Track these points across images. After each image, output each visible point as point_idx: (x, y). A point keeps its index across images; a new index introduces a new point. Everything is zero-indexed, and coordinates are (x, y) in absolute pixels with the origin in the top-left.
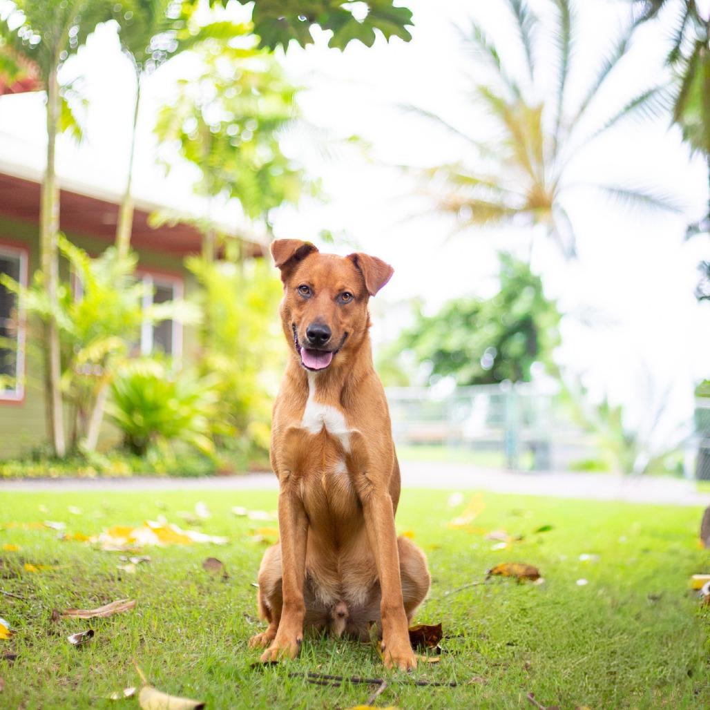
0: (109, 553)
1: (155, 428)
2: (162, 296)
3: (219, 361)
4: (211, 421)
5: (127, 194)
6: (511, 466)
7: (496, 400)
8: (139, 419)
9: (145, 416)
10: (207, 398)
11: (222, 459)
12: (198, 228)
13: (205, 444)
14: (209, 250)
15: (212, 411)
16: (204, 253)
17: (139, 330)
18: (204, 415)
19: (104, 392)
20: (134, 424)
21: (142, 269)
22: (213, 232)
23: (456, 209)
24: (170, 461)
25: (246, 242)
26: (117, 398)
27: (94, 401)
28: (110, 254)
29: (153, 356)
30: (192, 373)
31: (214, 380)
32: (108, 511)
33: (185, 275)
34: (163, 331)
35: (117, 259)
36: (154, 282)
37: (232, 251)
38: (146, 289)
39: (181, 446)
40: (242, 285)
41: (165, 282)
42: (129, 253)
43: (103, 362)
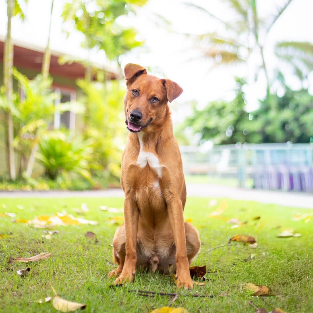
0: (37, 229)
1: (61, 166)
2: (65, 99)
3: (94, 132)
4: (90, 162)
5: (48, 48)
6: (241, 186)
7: (234, 152)
8: (53, 161)
9: (56, 159)
10: (87, 150)
11: (95, 182)
12: (83, 65)
13: (86, 174)
14: (88, 76)
15: (90, 157)
16: (86, 78)
17: (53, 116)
18: (86, 159)
19: (35, 148)
20: (51, 164)
21: (55, 85)
22: (91, 67)
23: (213, 56)
24: (69, 183)
25: (107, 72)
26: (42, 151)
27: (30, 152)
28: (39, 78)
29: (60, 129)
30: (80, 138)
31: (91, 142)
32: (37, 208)
33: (77, 89)
34: (65, 117)
35: (42, 80)
36: (61, 92)
37: (100, 76)
38: (57, 96)
39: (74, 175)
40: (105, 94)
41: (66, 92)
42: (48, 77)
43: (35, 132)
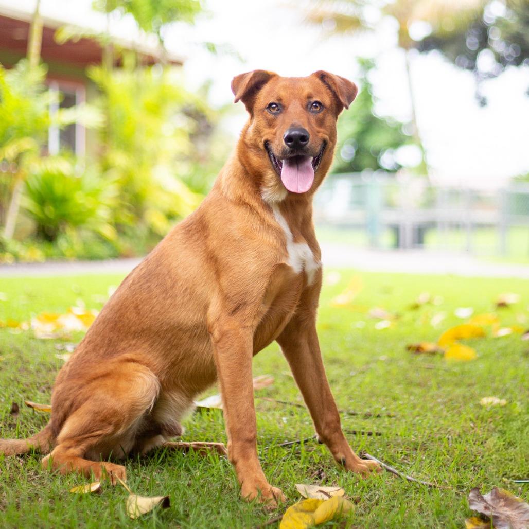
0: (44, 341)
1: (65, 219)
2: (67, 102)
3: (119, 159)
4: (114, 211)
5: (36, 13)
6: (373, 245)
7: (358, 188)
8: (50, 211)
9: (56, 207)
10: (109, 191)
11: (123, 244)
12: (98, 43)
13: (108, 231)
14: (108, 60)
15: (113, 203)
16: (104, 62)
17: (47, 132)
18: (108, 206)
19: (19, 188)
20: (46, 216)
21: (51, 77)
22: (112, 46)
24: (78, 248)
25: (141, 54)
26: (30, 192)
27: (10, 195)
28: (22, 66)
29: (62, 155)
30: (95, 169)
31: (115, 176)
32: (31, 297)
33: (87, 82)
34: (68, 135)
35: (28, 70)
36: (60, 89)
37: (129, 61)
38: (53, 96)
39: (87, 234)
40: (138, 90)
41: (69, 87)
42: (40, 64)
43: (18, 159)
